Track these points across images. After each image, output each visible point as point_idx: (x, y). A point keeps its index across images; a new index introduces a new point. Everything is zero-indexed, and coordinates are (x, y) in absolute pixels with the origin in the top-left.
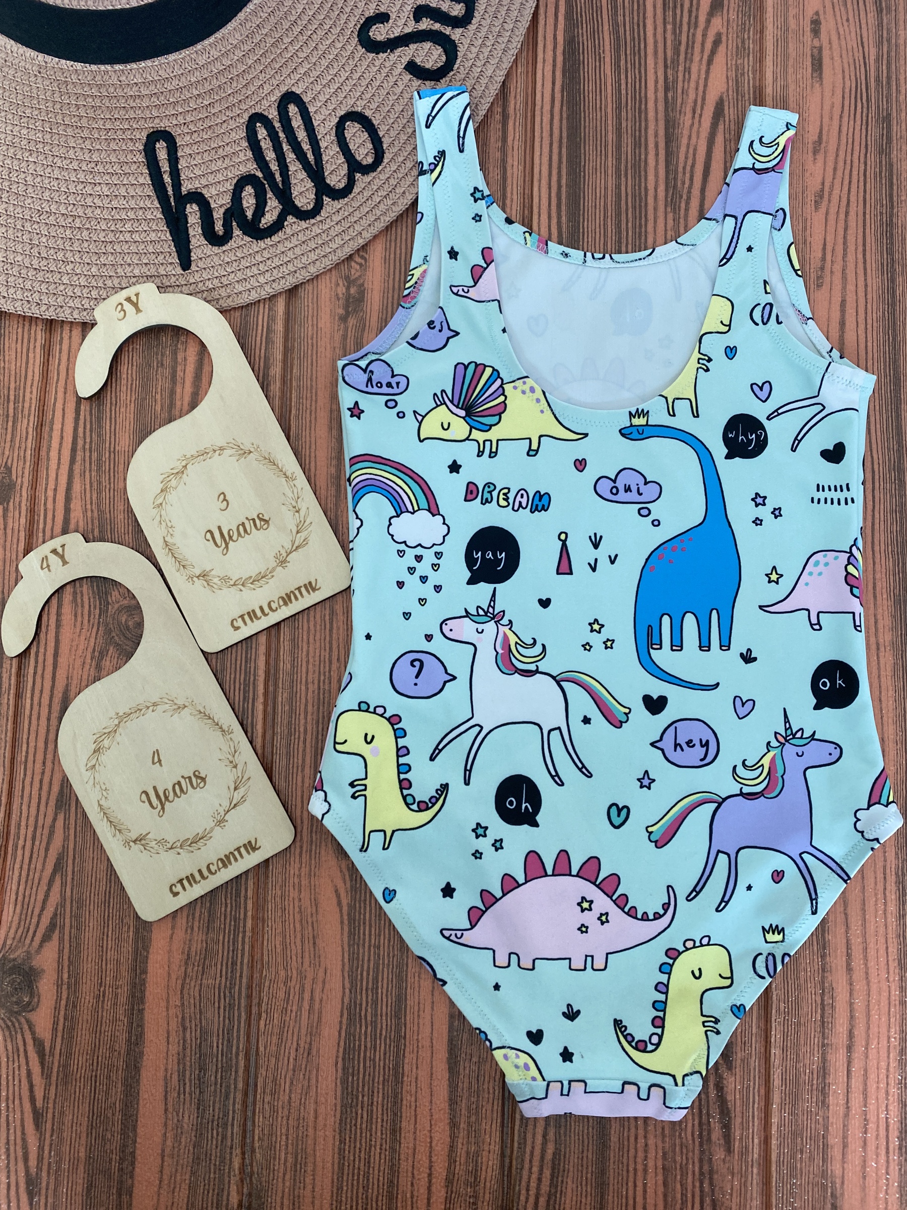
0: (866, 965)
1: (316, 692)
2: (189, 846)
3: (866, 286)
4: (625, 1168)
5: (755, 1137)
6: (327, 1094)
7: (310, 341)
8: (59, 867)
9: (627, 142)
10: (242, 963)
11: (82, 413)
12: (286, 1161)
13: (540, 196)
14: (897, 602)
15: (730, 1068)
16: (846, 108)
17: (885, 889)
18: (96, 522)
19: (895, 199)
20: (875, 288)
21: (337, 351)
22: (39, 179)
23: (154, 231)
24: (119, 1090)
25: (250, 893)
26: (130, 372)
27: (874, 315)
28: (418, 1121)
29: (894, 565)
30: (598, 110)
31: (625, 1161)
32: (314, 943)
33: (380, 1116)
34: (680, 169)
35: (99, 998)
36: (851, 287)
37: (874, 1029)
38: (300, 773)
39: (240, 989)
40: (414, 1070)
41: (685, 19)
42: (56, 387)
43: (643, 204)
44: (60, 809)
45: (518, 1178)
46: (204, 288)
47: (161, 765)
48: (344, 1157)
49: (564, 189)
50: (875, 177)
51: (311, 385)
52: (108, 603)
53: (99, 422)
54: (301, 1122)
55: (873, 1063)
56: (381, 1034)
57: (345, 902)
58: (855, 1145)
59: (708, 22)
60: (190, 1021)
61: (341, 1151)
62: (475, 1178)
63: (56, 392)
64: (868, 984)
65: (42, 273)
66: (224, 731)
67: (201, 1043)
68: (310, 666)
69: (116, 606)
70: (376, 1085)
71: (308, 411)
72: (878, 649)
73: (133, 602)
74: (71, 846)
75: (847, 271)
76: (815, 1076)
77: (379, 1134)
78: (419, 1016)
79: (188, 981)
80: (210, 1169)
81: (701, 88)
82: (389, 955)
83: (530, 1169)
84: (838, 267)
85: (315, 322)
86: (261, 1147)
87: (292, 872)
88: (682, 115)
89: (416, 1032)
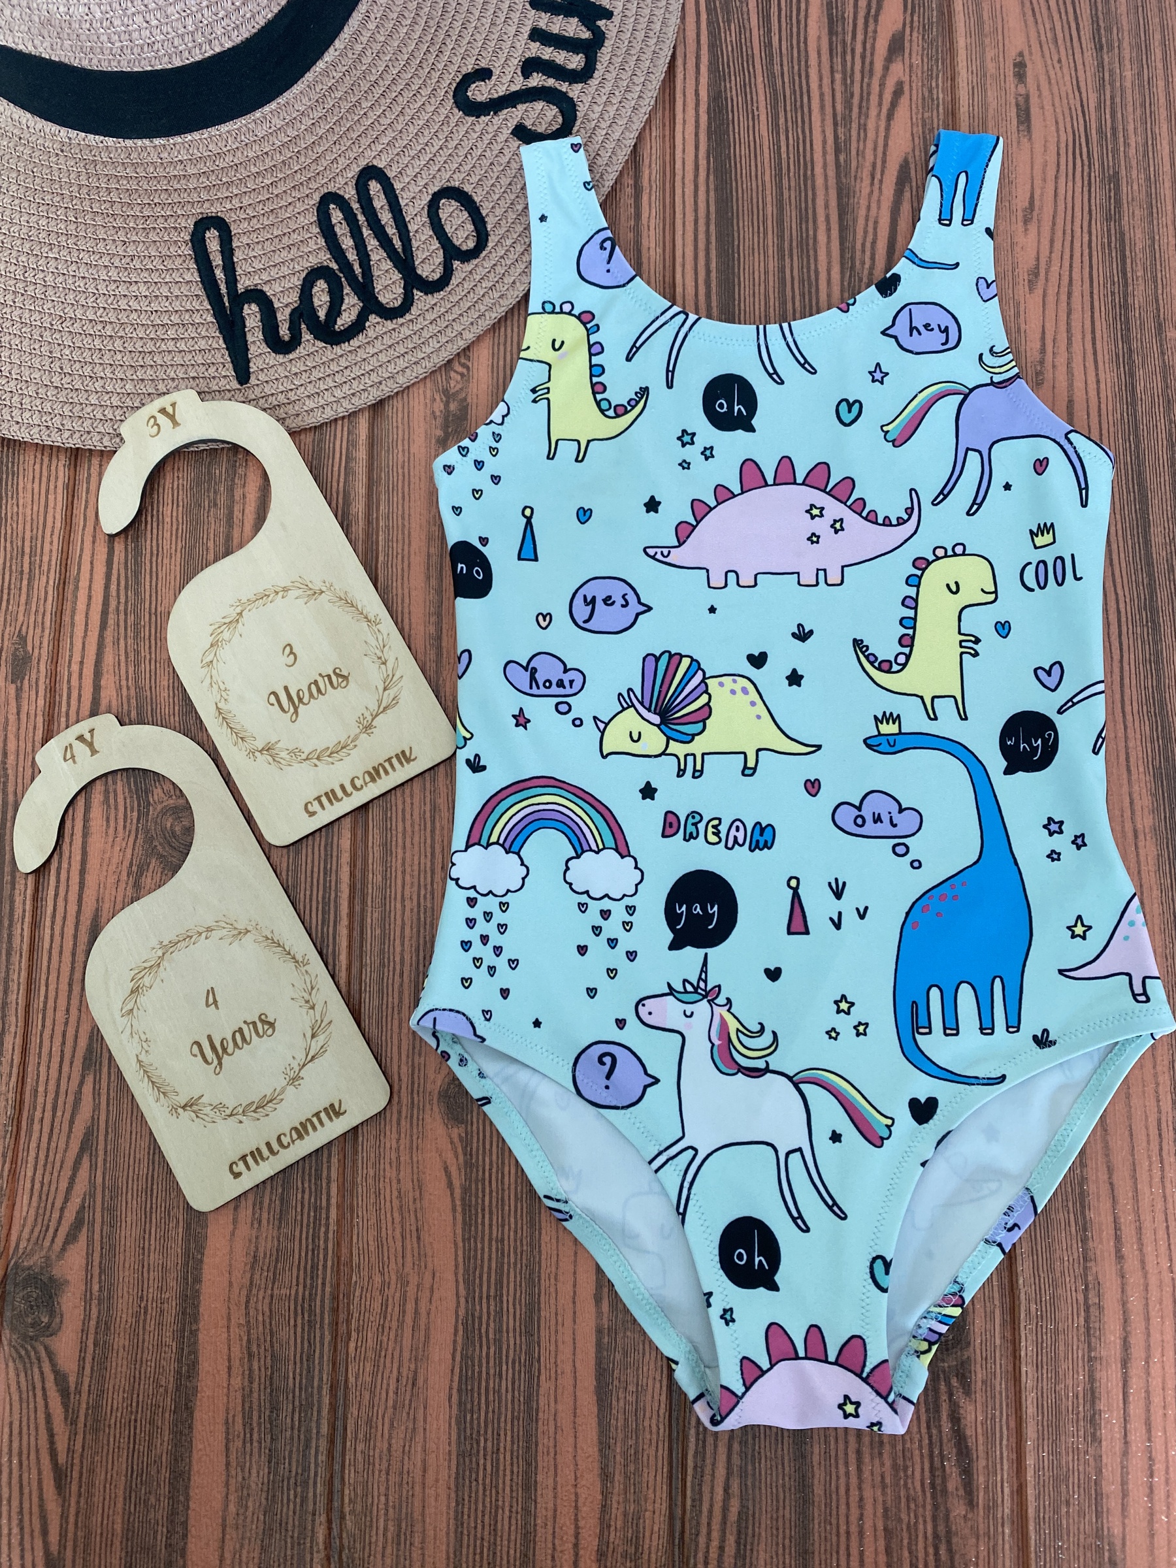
0: (1141, 1250)
1: (415, 910)
2: (254, 1111)
3: (1098, 382)
4: (834, 1531)
5: (1006, 1485)
6: (439, 1439)
7: (400, 471)
8: (87, 1145)
9: (791, 215)
10: (325, 1266)
11: (115, 566)
12: (386, 1529)
14: (1157, 776)
15: (968, 1391)
16: (1063, 167)
17: (1161, 1149)
18: (133, 702)
19: (1129, 275)
20: (1109, 385)
22: (61, 279)
23: (203, 337)
24: (166, 1439)
25: (334, 1175)
26: (175, 514)
27: (1111, 418)
28: (559, 1471)
29: (1151, 730)
30: (753, 178)
31: (834, 1521)
32: (418, 1238)
33: (508, 1468)
34: (858, 246)
35: (140, 1314)
36: (1079, 384)
37: (1156, 1337)
38: (396, 1016)
39: (323, 1301)
40: (552, 1404)
41: (858, 67)
42: (83, 535)
43: (813, 290)
44: (89, 1069)
45: (693, 1547)
47: (217, 1008)
48: (462, 1524)
49: (713, 275)
50: (1103, 248)
51: (403, 525)
52: (149, 804)
53: (136, 577)
54: (405, 1477)
55: (1156, 1383)
56: (507, 1357)
57: (457, 1183)
58: (1138, 1493)
59: (886, 69)
60: (259, 1346)
61: (458, 1516)
62: (637, 1549)
63: (82, 541)
64: (1145, 1277)
65: (64, 393)
66: (297, 962)
67: (272, 1373)
68: (408, 878)
69: (159, 807)
70: (502, 1425)
71: (399, 556)
72: (1136, 836)
73: (181, 801)
74: (103, 1117)
75: (1074, 365)
76: (1081, 1401)
77: (508, 1489)
78: (557, 1331)
79: (254, 1291)
80: (286, 1542)
81: (880, 148)
82: (515, 1252)
83: (709, 1533)
84: (1062, 360)
85: (406, 447)
86: (352, 1512)
87: (388, 1145)
88: (858, 181)
89: (553, 1353)
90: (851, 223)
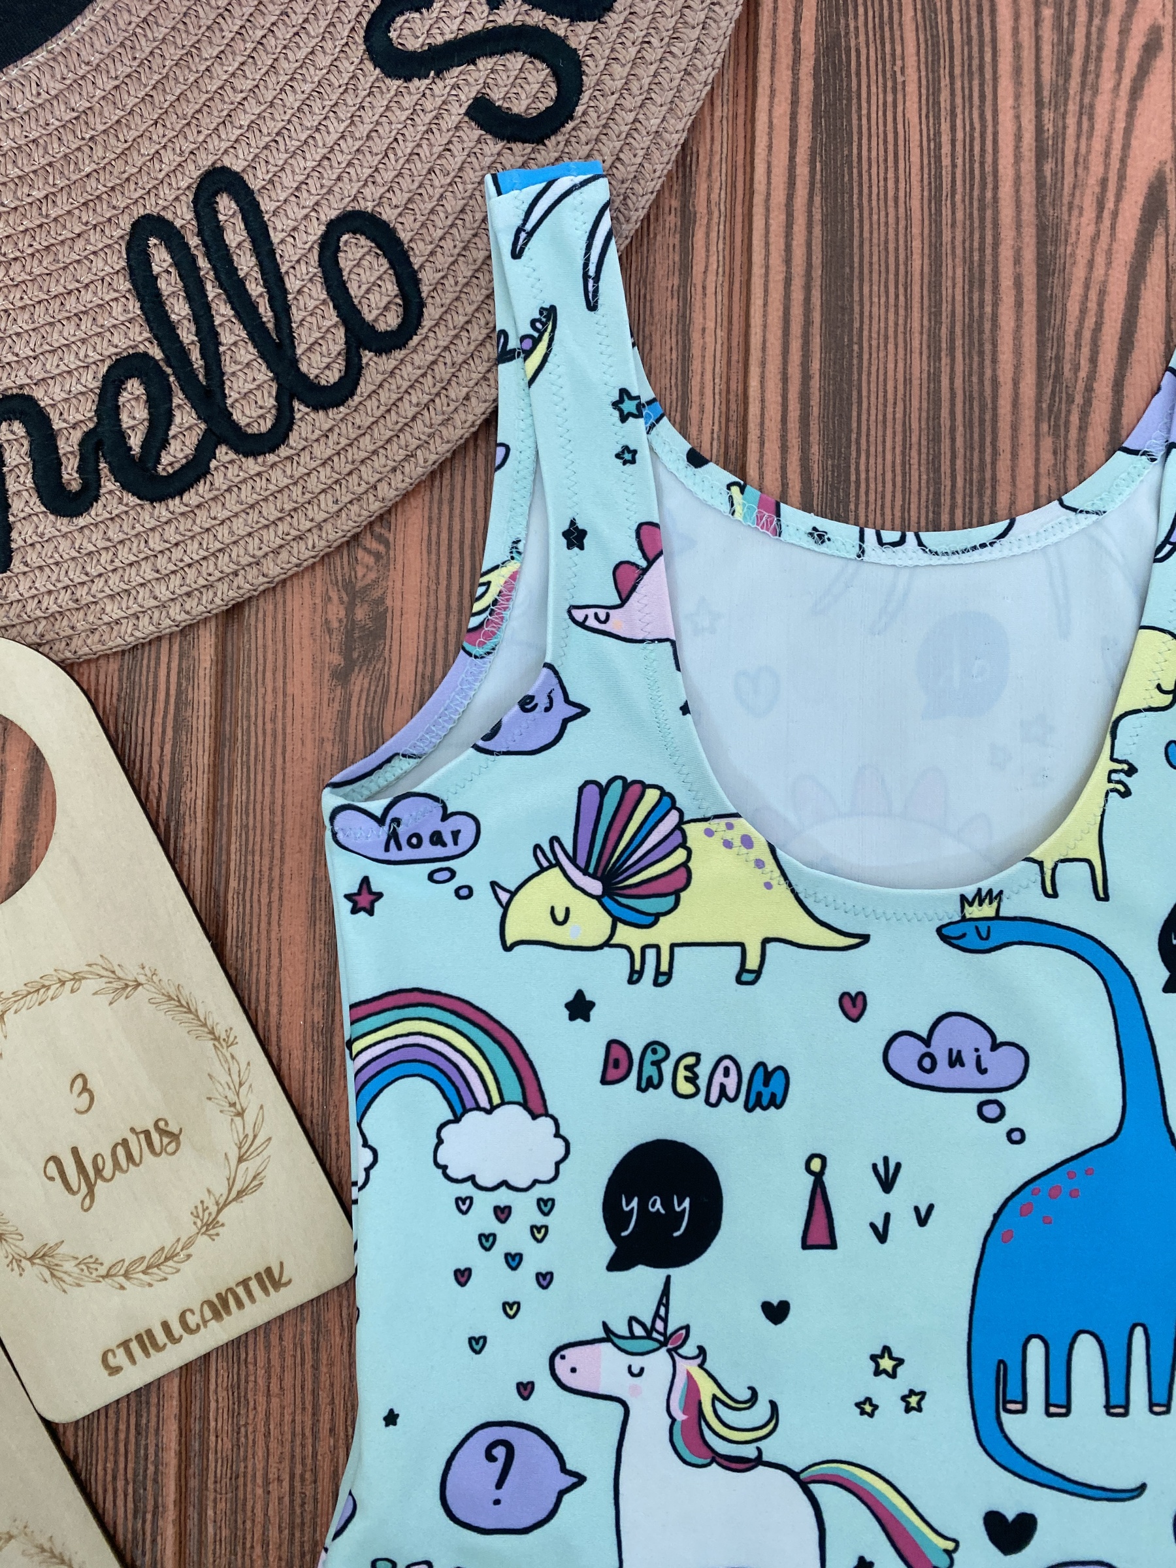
1: (287, 1499)
7: (269, 726)
9: (955, 273)
13: (763, 401)
21: (328, 747)
30: (891, 203)
34: (1070, 338)
43: (988, 417)
46: (39, 613)
49: (815, 383)
68: (273, 1445)
71: (265, 879)
81: (1116, 152)
85: (280, 683)
88: (1075, 212)
90: (1057, 291)
